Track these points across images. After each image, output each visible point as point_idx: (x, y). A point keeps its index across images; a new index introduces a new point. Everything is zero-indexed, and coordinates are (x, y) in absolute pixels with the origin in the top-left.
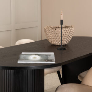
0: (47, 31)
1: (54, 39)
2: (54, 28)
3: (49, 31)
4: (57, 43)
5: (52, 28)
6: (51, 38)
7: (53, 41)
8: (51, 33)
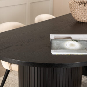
0: (74, 7)
1: (82, 16)
2: (79, 2)
3: (77, 7)
4: (85, 21)
5: (76, 3)
6: (78, 14)
7: (80, 18)
8: (79, 9)
